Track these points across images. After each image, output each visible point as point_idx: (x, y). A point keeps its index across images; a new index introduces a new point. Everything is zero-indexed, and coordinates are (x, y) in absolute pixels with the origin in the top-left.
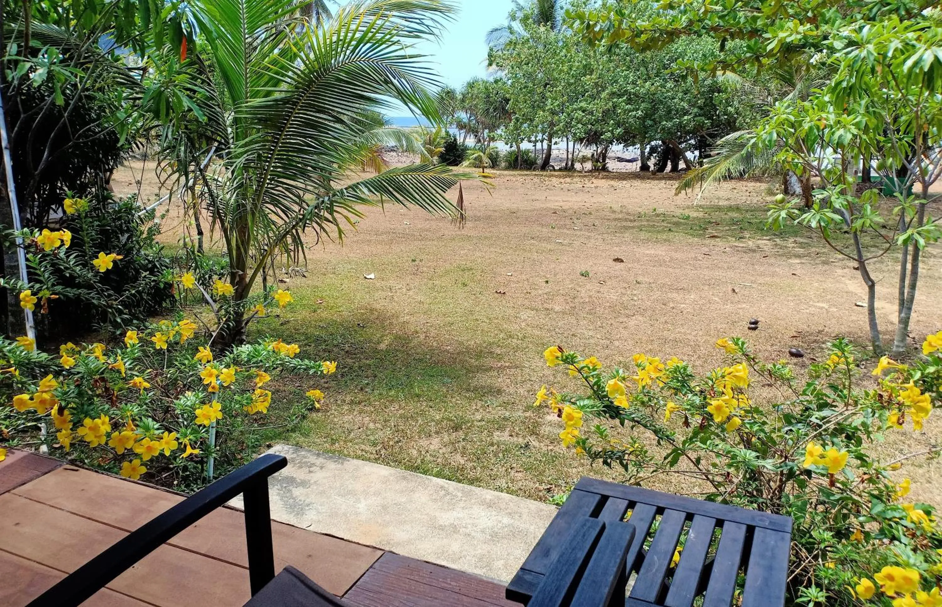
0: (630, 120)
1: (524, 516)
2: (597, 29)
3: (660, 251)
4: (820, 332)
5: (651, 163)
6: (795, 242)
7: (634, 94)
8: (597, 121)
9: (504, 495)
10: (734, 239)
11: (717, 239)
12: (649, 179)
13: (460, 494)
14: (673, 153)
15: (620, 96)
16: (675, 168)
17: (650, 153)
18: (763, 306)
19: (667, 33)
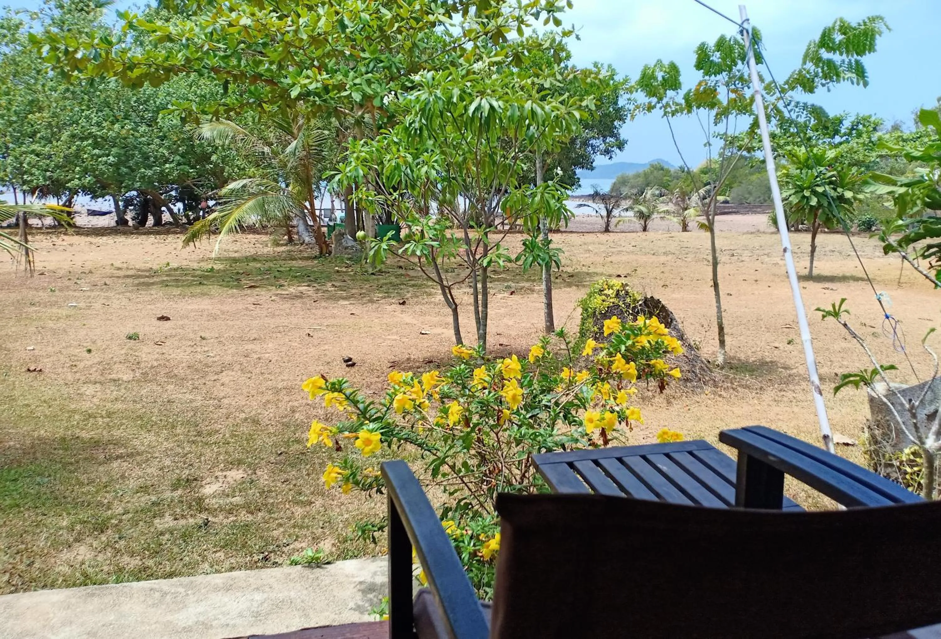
0: (100, 167)
1: (275, 585)
2: (79, 55)
3: (204, 304)
4: (408, 359)
5: (129, 216)
6: (333, 285)
7: (102, 138)
8: (57, 167)
9: (235, 573)
10: (274, 288)
11: (257, 289)
12: (132, 234)
13: (181, 590)
14: (154, 205)
15: (82, 139)
16: (158, 222)
17: (126, 207)
18: (345, 345)
19: (164, 69)
